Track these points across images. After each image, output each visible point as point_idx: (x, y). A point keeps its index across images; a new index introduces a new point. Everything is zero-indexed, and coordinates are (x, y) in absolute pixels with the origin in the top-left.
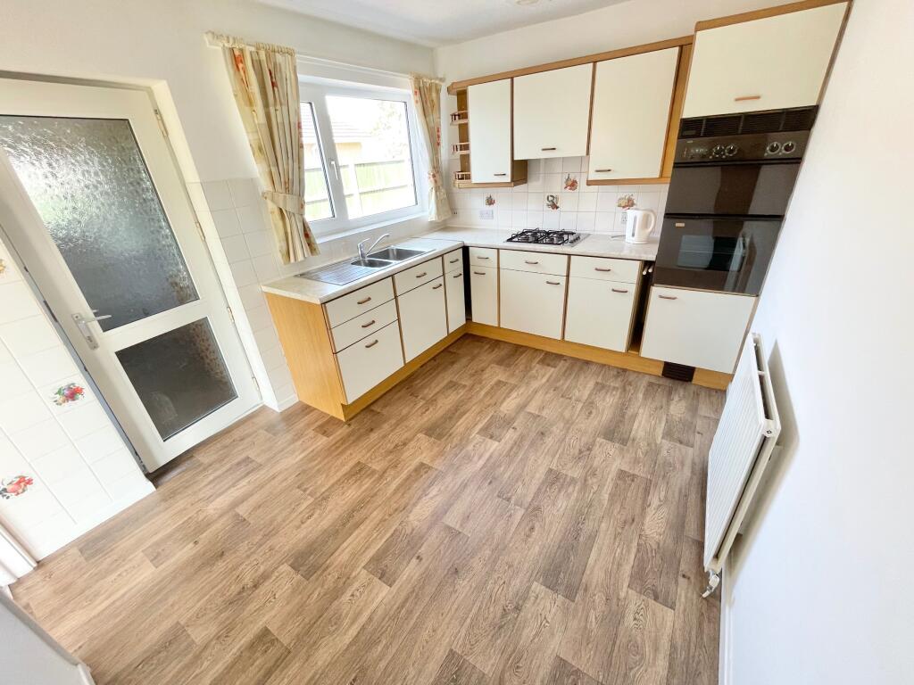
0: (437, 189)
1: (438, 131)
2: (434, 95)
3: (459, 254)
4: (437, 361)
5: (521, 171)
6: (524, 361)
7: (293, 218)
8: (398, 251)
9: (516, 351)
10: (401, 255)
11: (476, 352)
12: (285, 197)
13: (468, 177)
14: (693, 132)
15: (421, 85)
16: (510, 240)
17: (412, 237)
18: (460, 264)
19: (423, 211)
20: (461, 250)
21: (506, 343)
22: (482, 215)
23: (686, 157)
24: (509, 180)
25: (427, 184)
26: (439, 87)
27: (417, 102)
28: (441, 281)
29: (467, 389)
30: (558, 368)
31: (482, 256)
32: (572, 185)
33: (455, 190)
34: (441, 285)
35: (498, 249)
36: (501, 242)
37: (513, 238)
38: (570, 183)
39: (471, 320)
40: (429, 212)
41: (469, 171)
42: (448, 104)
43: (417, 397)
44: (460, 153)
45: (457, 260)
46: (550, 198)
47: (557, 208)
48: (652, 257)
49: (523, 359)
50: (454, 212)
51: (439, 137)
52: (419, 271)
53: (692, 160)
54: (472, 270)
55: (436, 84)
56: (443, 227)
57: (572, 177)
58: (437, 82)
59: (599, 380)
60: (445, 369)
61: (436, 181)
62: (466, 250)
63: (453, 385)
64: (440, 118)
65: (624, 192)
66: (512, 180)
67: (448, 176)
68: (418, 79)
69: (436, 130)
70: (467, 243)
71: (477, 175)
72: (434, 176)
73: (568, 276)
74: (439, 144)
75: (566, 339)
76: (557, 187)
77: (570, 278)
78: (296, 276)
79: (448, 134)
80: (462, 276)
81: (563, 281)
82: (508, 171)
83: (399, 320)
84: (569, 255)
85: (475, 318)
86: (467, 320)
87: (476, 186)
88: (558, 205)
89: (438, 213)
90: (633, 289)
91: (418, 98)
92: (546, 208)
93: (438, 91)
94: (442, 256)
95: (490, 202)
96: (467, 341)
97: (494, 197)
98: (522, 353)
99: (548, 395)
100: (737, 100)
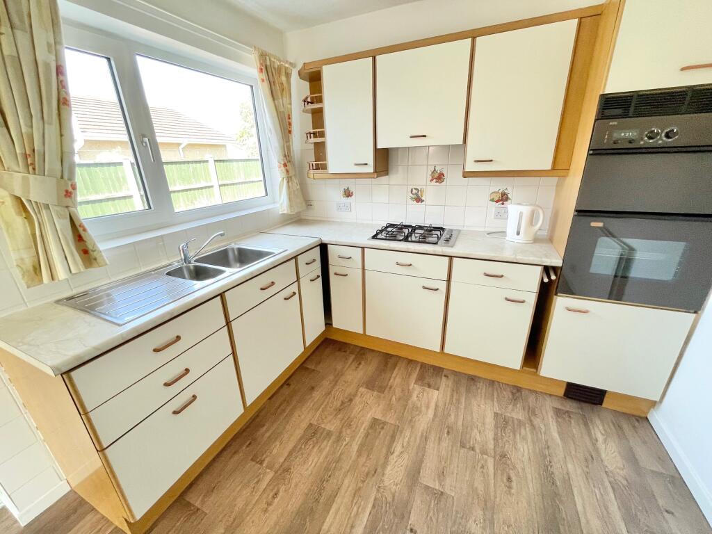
0: (289, 179)
1: (289, 118)
2: (284, 78)
3: (316, 254)
4: (292, 387)
5: (384, 160)
6: (398, 380)
7: (44, 212)
8: (240, 250)
9: (386, 364)
10: (244, 257)
11: (339, 367)
12: (25, 180)
13: (324, 167)
14: (619, 111)
15: (268, 63)
16: (374, 237)
17: (261, 231)
18: (318, 265)
19: (274, 203)
20: (318, 248)
21: (373, 351)
22: (339, 209)
23: (606, 142)
24: (372, 170)
25: (278, 174)
26: (289, 71)
27: (263, 80)
28: (294, 288)
29: (333, 438)
30: (441, 389)
31: (341, 255)
32: (439, 178)
33: (310, 181)
34: (294, 293)
35: (363, 248)
36: (365, 240)
37: (377, 234)
38: (436, 175)
39: (331, 324)
40: (281, 203)
41: (325, 160)
42: (299, 88)
43: (261, 463)
44: (313, 140)
45: (314, 260)
46: (414, 191)
47: (422, 201)
48: (557, 262)
49: (396, 378)
50: (308, 204)
51: (290, 124)
52: (264, 280)
53: (615, 146)
54: (332, 270)
55: (286, 68)
56: (297, 220)
57: (438, 169)
58: (287, 65)
59: (497, 409)
60: (302, 401)
61: (287, 171)
62: (323, 248)
63: (313, 434)
64: (291, 104)
65: (498, 185)
66: (375, 171)
67: (301, 167)
68: (263, 56)
69: (287, 118)
70: (325, 240)
71: (335, 163)
72: (285, 165)
73: (449, 281)
74: (290, 132)
75: (446, 351)
76: (422, 178)
77: (452, 284)
78: (58, 302)
79: (301, 121)
80: (320, 279)
81: (443, 286)
82: (371, 161)
83: (234, 353)
84: (451, 257)
85: (337, 323)
86: (326, 324)
87: (332, 176)
88: (423, 198)
89: (291, 206)
90: (532, 299)
91: (264, 75)
92: (410, 201)
93: (288, 76)
94: (295, 257)
95: (348, 194)
96: (328, 351)
97: (352, 189)
98: (395, 366)
99: (444, 444)
100: (683, 69)
